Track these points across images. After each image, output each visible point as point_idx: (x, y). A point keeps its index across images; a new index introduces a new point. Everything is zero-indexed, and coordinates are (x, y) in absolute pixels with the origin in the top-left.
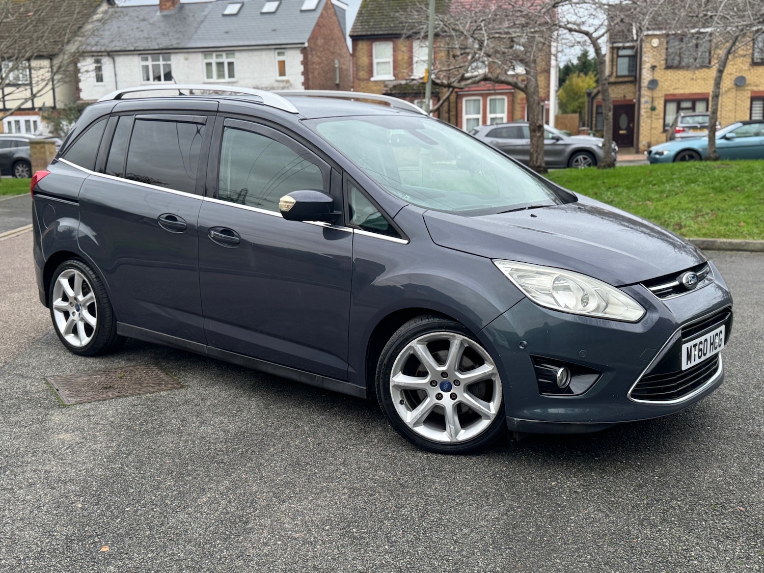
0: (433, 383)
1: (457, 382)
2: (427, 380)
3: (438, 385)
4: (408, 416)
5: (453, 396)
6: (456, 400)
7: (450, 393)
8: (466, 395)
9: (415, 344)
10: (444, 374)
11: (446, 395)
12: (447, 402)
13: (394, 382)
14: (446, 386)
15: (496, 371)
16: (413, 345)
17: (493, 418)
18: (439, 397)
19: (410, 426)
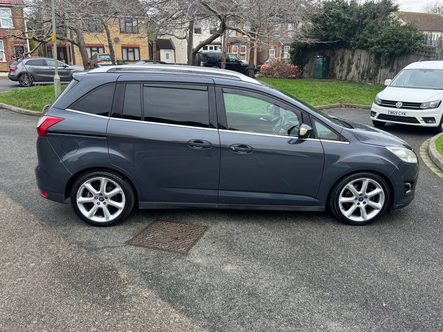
0: (356, 199)
1: (366, 197)
2: (353, 198)
3: (358, 200)
4: (347, 214)
5: (364, 203)
6: (366, 204)
7: (362, 202)
8: (370, 202)
9: (349, 184)
10: (361, 195)
11: (361, 203)
12: (362, 206)
13: (341, 201)
14: (361, 199)
15: (383, 191)
16: (349, 185)
17: (381, 209)
18: (359, 204)
19: (347, 217)
